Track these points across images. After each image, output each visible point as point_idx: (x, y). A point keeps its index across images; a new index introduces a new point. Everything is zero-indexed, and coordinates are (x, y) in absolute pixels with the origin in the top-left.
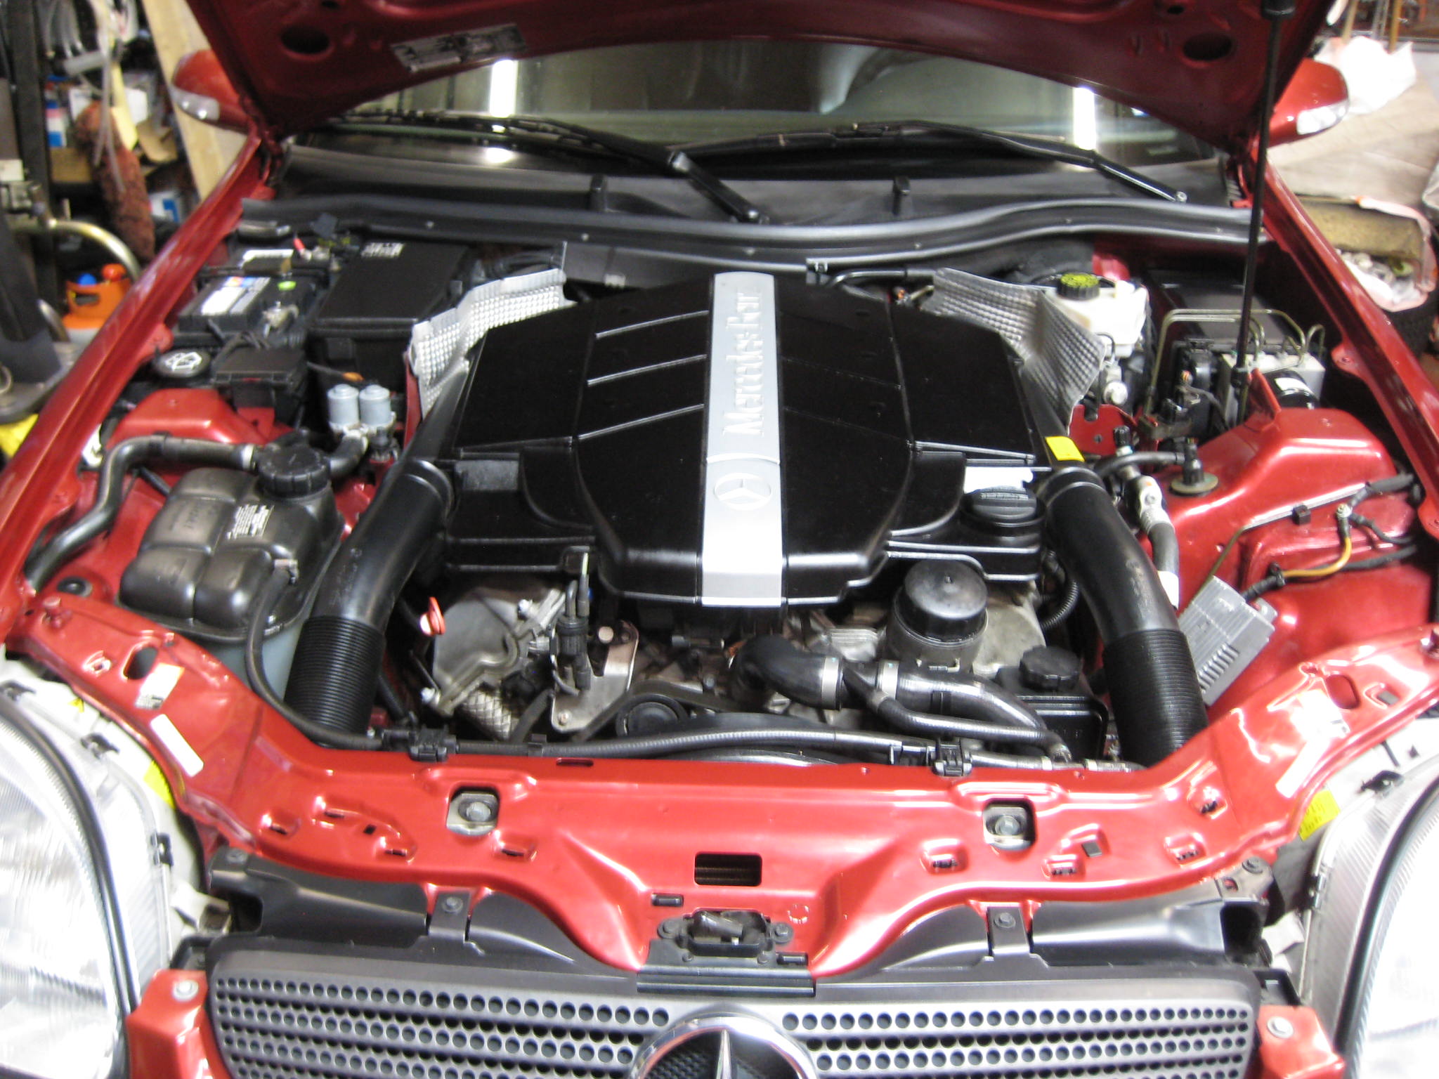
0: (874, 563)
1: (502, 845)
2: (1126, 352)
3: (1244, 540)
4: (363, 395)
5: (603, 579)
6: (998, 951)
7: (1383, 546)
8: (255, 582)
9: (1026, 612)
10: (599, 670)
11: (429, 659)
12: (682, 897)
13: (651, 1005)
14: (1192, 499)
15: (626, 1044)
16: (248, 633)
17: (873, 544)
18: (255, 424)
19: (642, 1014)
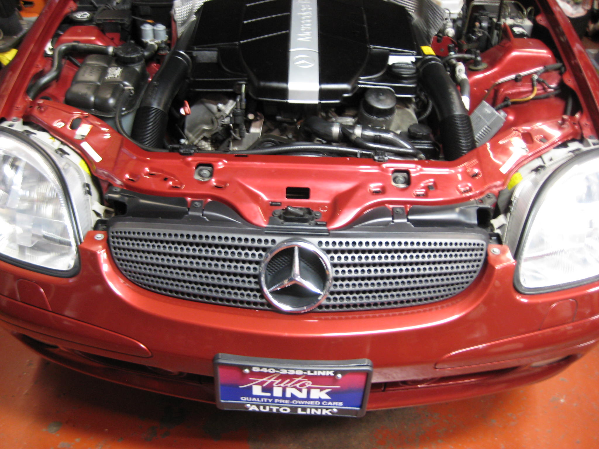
0: (353, 88)
1: (215, 184)
2: (455, 17)
3: (496, 88)
4: (155, 28)
5: (251, 94)
6: (396, 221)
7: (549, 90)
8: (117, 95)
9: (411, 111)
10: (248, 131)
11: (183, 128)
12: (281, 203)
13: (270, 238)
14: (477, 72)
15: (261, 252)
16: (115, 114)
17: (353, 81)
18: (112, 39)
19: (266, 241)
